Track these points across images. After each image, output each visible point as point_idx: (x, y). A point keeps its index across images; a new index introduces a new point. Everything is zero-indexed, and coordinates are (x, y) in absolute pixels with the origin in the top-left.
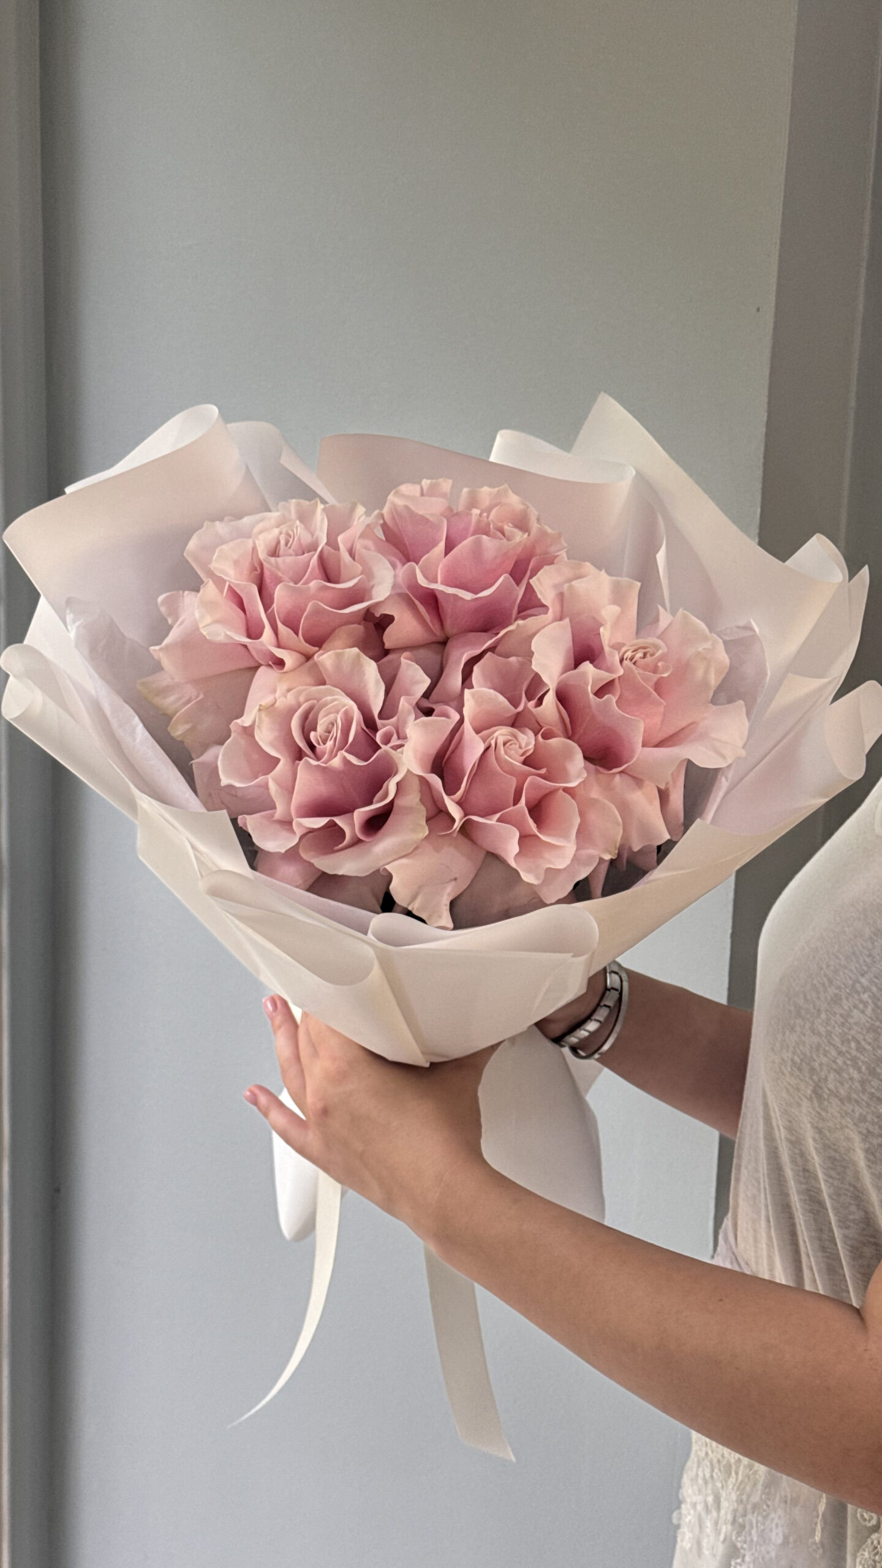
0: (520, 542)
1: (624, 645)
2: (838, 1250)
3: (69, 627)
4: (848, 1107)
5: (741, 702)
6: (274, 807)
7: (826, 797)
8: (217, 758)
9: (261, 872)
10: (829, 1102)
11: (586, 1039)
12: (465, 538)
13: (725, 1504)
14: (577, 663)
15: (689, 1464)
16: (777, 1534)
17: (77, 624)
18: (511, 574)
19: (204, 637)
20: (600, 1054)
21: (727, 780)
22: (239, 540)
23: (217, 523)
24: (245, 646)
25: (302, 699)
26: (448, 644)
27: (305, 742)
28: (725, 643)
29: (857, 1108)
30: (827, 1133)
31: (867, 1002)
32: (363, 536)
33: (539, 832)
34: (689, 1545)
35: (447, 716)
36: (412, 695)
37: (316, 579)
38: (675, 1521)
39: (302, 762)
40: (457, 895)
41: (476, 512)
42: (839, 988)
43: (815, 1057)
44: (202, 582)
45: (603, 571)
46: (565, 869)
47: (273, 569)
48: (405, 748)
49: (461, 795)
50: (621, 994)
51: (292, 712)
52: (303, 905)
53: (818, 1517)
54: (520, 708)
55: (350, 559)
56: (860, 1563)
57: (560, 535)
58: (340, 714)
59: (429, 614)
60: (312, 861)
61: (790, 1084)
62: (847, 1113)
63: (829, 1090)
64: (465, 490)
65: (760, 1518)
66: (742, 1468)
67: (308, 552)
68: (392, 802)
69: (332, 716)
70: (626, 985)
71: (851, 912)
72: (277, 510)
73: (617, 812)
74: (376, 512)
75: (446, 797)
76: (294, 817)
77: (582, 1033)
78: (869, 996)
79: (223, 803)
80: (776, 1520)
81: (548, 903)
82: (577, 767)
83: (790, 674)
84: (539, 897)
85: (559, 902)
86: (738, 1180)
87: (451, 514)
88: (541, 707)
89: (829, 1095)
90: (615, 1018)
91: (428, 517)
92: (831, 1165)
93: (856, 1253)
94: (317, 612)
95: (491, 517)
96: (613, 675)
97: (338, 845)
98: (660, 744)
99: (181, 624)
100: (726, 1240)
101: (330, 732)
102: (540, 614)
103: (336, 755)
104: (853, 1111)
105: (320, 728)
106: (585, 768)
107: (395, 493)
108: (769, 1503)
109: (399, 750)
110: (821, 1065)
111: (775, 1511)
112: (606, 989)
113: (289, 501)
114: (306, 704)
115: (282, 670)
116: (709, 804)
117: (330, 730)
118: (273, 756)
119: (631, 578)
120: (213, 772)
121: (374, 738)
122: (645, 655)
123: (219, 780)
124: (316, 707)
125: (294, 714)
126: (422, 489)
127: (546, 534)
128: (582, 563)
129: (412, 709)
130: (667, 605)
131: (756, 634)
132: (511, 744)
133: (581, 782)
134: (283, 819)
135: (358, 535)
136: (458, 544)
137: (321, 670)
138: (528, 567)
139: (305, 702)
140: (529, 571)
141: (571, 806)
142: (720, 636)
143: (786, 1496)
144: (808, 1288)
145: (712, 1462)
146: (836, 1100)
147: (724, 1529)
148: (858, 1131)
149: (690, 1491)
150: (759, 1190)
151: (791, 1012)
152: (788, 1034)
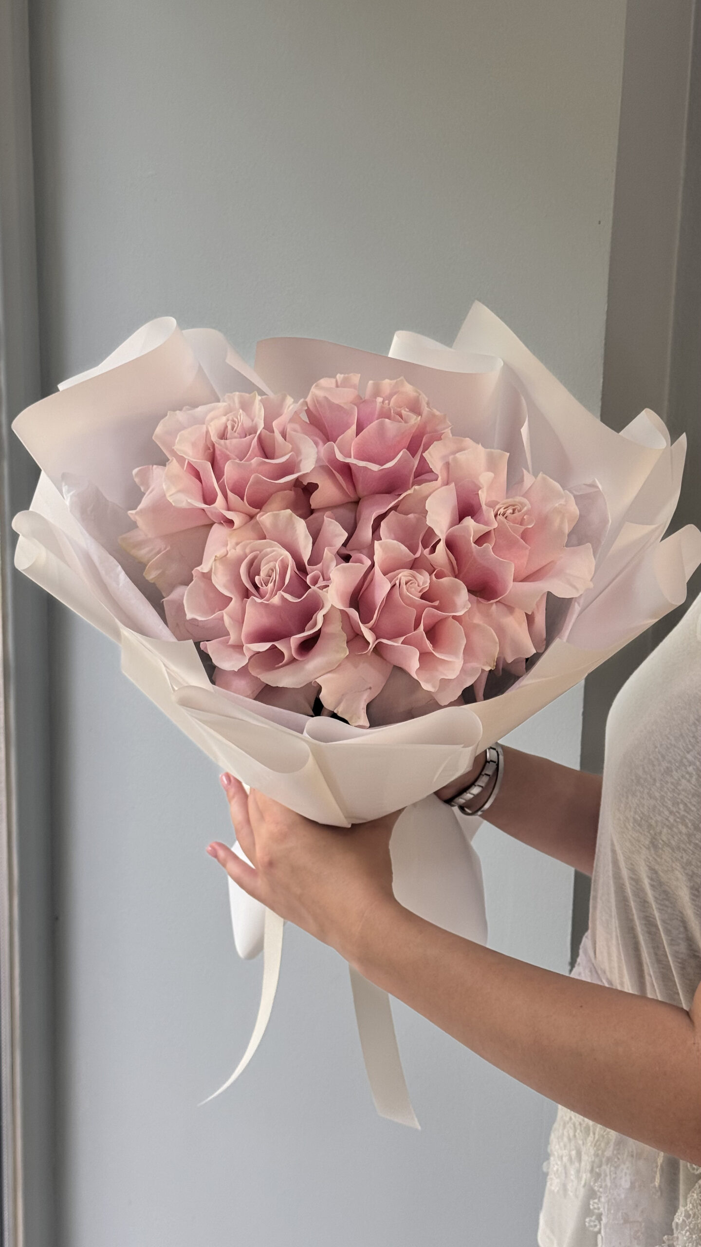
0: (415, 423)
1: (498, 503)
3: (65, 497)
4: (678, 854)
5: (589, 545)
6: (228, 634)
7: (656, 618)
8: (182, 597)
9: (219, 686)
10: (662, 850)
11: (471, 800)
12: (372, 422)
13: (585, 1157)
14: (461, 518)
16: (626, 1181)
17: (71, 493)
18: (408, 449)
19: (170, 503)
21: (579, 604)
22: (195, 426)
23: (178, 412)
24: (203, 510)
25: (247, 551)
26: (360, 503)
27: (250, 584)
28: (575, 497)
29: (684, 855)
30: (661, 874)
31: (692, 774)
32: (292, 420)
33: (434, 650)
34: (557, 1188)
35: (361, 562)
36: (335, 546)
37: (256, 456)
39: (249, 600)
40: (371, 700)
41: (380, 400)
43: (651, 815)
44: (168, 460)
45: (480, 444)
46: (455, 679)
47: (223, 449)
48: (329, 588)
49: (374, 623)
50: (498, 765)
51: (240, 561)
52: (252, 711)
53: (657, 1167)
54: (418, 555)
55: (283, 440)
56: (691, 1203)
57: (446, 416)
58: (277, 562)
59: (345, 481)
60: (259, 677)
61: (631, 836)
62: (677, 860)
63: (663, 841)
64: (371, 382)
65: (612, 1169)
67: (249, 435)
68: (320, 630)
69: (271, 564)
71: (679, 703)
72: (224, 401)
73: (494, 634)
74: (302, 400)
75: (361, 625)
76: (244, 642)
77: (468, 796)
78: (694, 769)
79: (188, 635)
80: (625, 1170)
81: (443, 705)
82: (463, 599)
83: (626, 522)
84: (434, 699)
85: (451, 704)
87: (360, 401)
88: (434, 554)
89: (663, 845)
90: (493, 785)
91: (342, 405)
94: (258, 482)
95: (391, 404)
96: (489, 527)
97: (278, 664)
98: (526, 579)
99: (151, 492)
100: (585, 953)
101: (270, 577)
102: (432, 480)
103: (276, 594)
104: (682, 857)
105: (263, 573)
106: (469, 598)
107: (316, 386)
108: (619, 1157)
109: (324, 590)
110: (656, 822)
111: (624, 1164)
113: (234, 393)
114: (252, 554)
115: (233, 527)
116: (565, 624)
117: (270, 574)
118: (226, 596)
119: (502, 450)
120: (180, 608)
121: (305, 580)
122: (514, 510)
123: (185, 615)
124: (259, 557)
125: (242, 563)
126: (337, 382)
127: (434, 416)
128: (464, 439)
129: (334, 557)
130: (530, 469)
131: (600, 490)
132: (411, 584)
133: (466, 612)
134: (234, 644)
135: (288, 420)
136: (367, 426)
137: (262, 527)
138: (422, 442)
139: (250, 553)
140: (423, 445)
141: (458, 630)
142: (570, 493)
143: (632, 1152)
144: (650, 995)
145: (574, 1125)
146: (668, 849)
147: (584, 1176)
148: (685, 873)
149: (557, 1147)
150: (611, 916)
151: (632, 781)
152: (630, 798)
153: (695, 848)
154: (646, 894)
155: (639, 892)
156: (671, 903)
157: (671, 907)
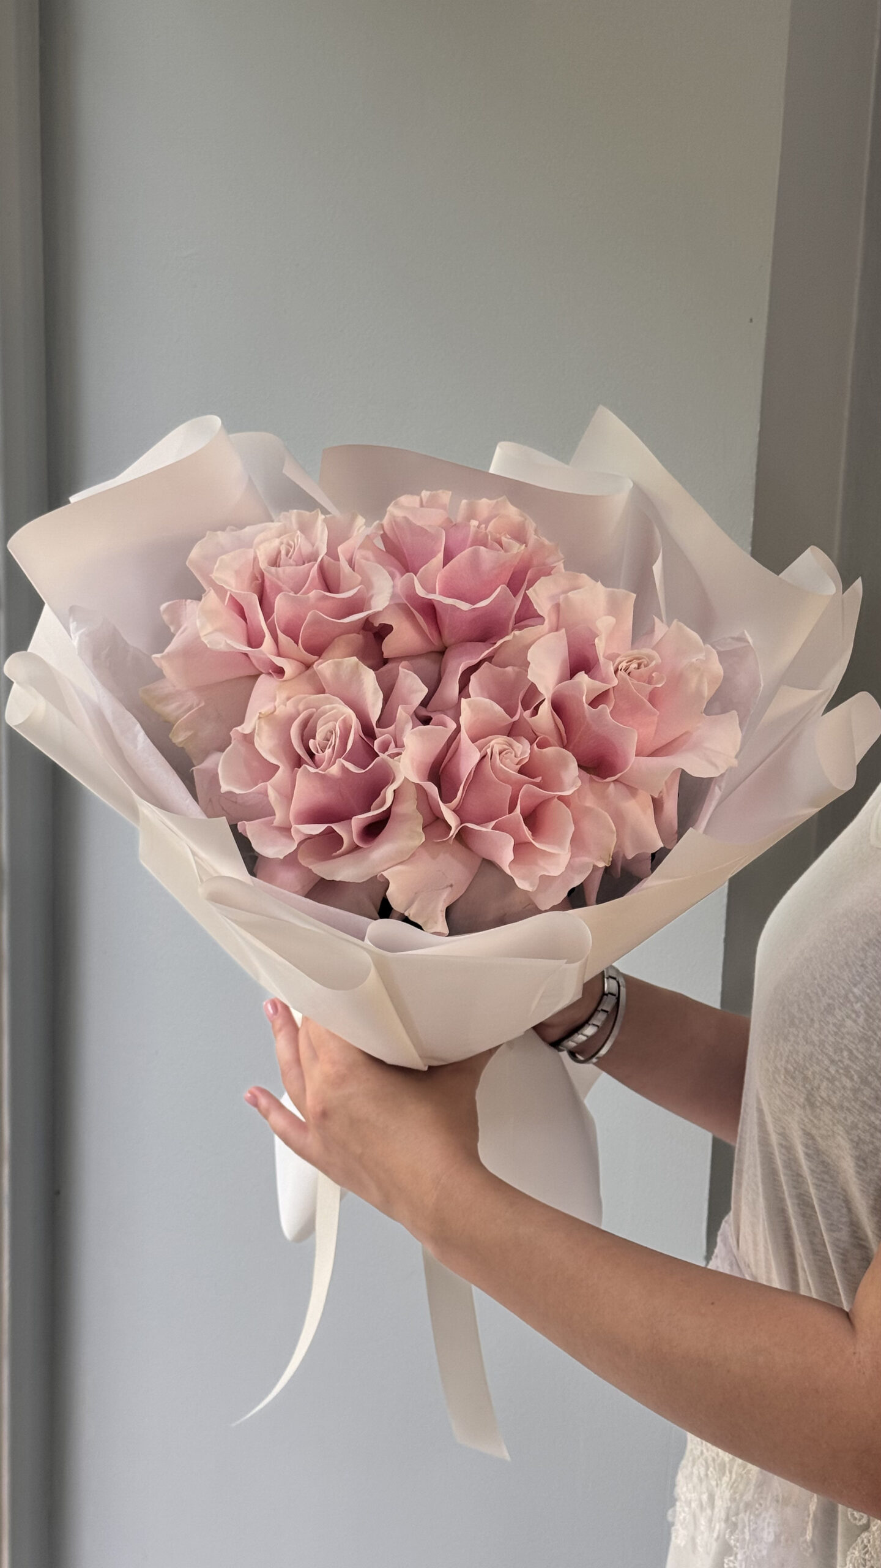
0: (518, 553)
1: (618, 655)
2: (828, 1255)
3: (73, 635)
4: (840, 1115)
5: (734, 713)
6: (275, 815)
7: (818, 807)
8: (217, 765)
9: (260, 879)
10: (822, 1110)
11: (584, 1043)
12: (463, 550)
13: (718, 1503)
14: (573, 674)
15: (684, 1462)
16: (769, 1533)
17: (80, 632)
18: (508, 585)
19: (205, 645)
20: (597, 1058)
21: (720, 788)
22: (240, 550)
23: (219, 533)
24: (246, 655)
25: (301, 707)
26: (446, 653)
27: (304, 750)
28: (719, 653)
29: (849, 1116)
31: (859, 1012)
32: (362, 547)
33: (533, 839)
34: (683, 1542)
35: (444, 725)
36: (410, 704)
37: (316, 588)
38: (670, 1519)
39: (300, 770)
40: (453, 902)
41: (474, 523)
42: (832, 998)
43: (807, 1065)
44: (204, 591)
45: (599, 582)
46: (559, 876)
47: (274, 579)
48: (403, 755)
49: (457, 803)
50: (618, 999)
51: (291, 720)
52: (302, 911)
53: (809, 1516)
54: (516, 718)
55: (350, 569)
56: (851, 1562)
57: (557, 546)
58: (338, 723)
59: (427, 624)
60: (310, 867)
61: (782, 1091)
63: (822, 1098)
64: (464, 502)
65: (752, 1517)
66: (736, 1467)
67: (308, 562)
68: (390, 808)
69: (331, 724)
70: (623, 990)
72: (279, 521)
73: (611, 821)
74: (377, 522)
75: (442, 805)
76: (292, 821)
77: (580, 1038)
78: (862, 1006)
79: (223, 810)
80: (768, 1520)
81: (543, 909)
82: (571, 776)
83: (782, 686)
84: (534, 904)
85: (554, 909)
87: (450, 526)
88: (537, 716)
89: (822, 1103)
90: (612, 1024)
91: (427, 528)
93: (844, 1258)
94: (317, 621)
95: (489, 528)
96: (608, 685)
97: (336, 852)
98: (653, 754)
99: (183, 632)
100: (725, 1242)
101: (329, 741)
102: (536, 625)
103: (334, 763)
105: (320, 735)
106: (580, 775)
107: (395, 504)
108: (762, 1502)
109: (396, 758)
110: (814, 1073)
111: (767, 1511)
112: (604, 994)
113: (290, 511)
114: (305, 712)
115: (282, 678)
116: (702, 813)
117: (329, 738)
118: (272, 764)
119: (627, 589)
120: (214, 780)
121: (372, 746)
122: (639, 665)
123: (220, 787)
124: (315, 716)
125: (293, 722)
126: (421, 500)
127: (542, 545)
128: (579, 574)
129: (410, 717)
130: (663, 616)
131: (750, 646)
132: (506, 754)
133: (576, 791)
134: (281, 826)
135: (358, 545)
136: (456, 556)
137: (321, 678)
138: (525, 578)
139: (304, 710)
140: (526, 582)
141: (565, 814)
142: (714, 647)
143: (777, 1496)
144: (803, 1291)
145: (706, 1461)
146: (829, 1108)
147: (717, 1527)
148: (849, 1138)
149: (685, 1489)
150: (758, 1194)
151: (785, 1021)
152: (781, 1042)
153: (862, 1107)
154: (800, 1166)
155: (791, 1163)
156: (831, 1177)
157: (832, 1183)
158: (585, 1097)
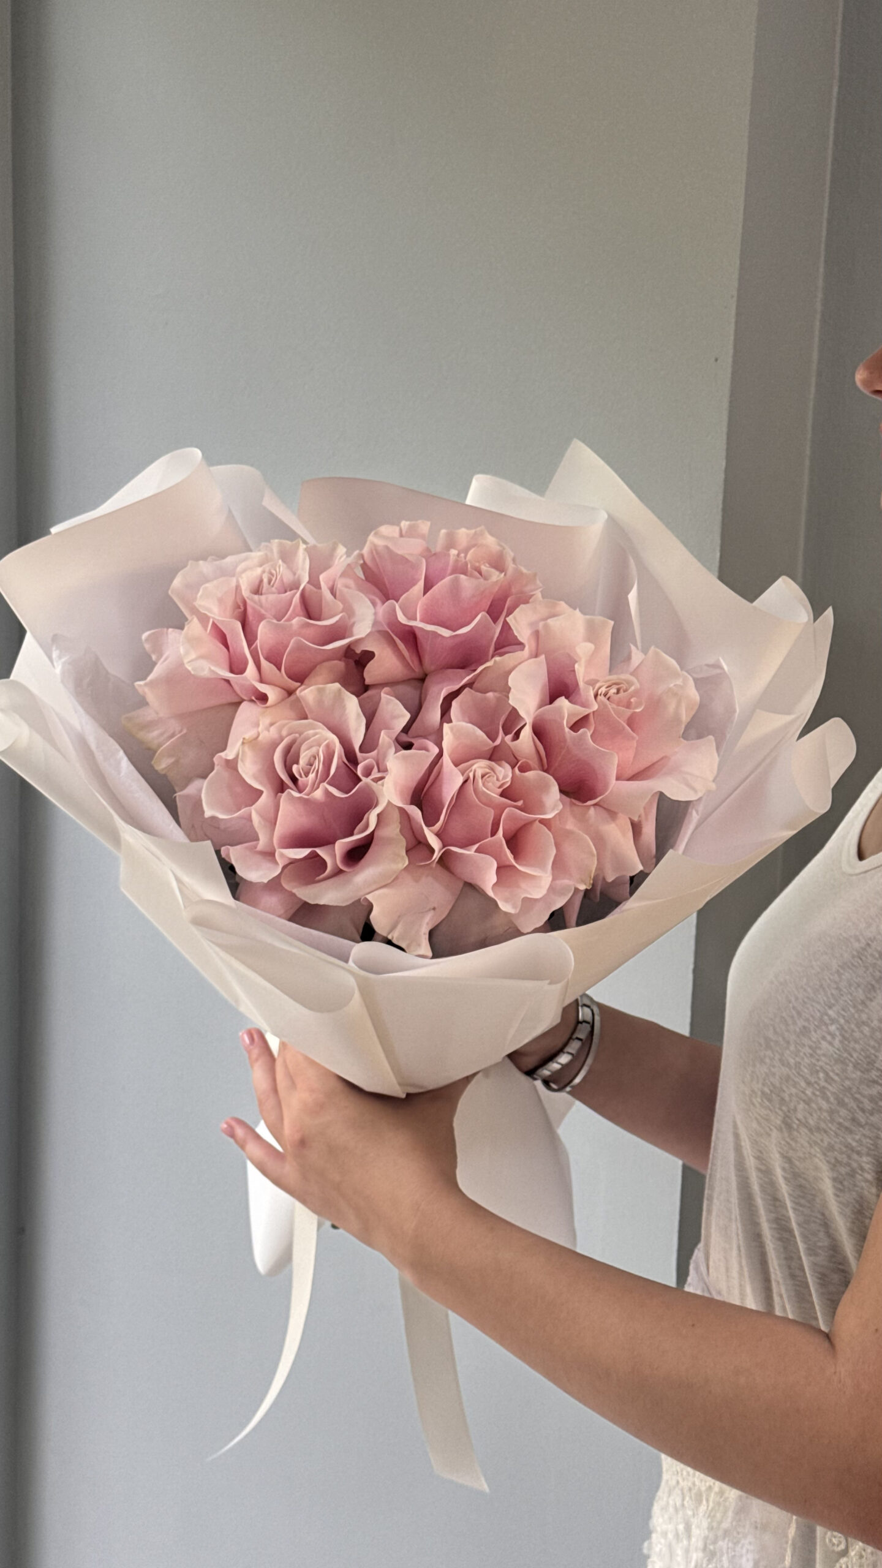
0: (497, 581)
1: (598, 681)
2: (806, 1278)
3: (55, 664)
4: (817, 1137)
5: (711, 737)
6: (257, 839)
7: (795, 829)
8: (200, 791)
9: (243, 902)
10: (798, 1132)
11: (559, 1071)
12: (444, 578)
13: (695, 1531)
14: (552, 699)
15: (660, 1493)
16: (748, 1560)
17: (63, 660)
18: (488, 612)
19: (189, 671)
21: (697, 812)
22: (221, 579)
23: (201, 562)
24: (228, 681)
25: (284, 733)
26: (427, 680)
27: (286, 774)
28: (696, 680)
29: (825, 1137)
30: (797, 1163)
32: (344, 574)
33: (516, 862)
35: (426, 749)
36: (393, 729)
37: (298, 615)
39: (284, 795)
40: (434, 925)
41: (454, 552)
42: (807, 1020)
43: (785, 1088)
44: (187, 619)
45: (578, 610)
46: (541, 898)
47: (258, 608)
48: (386, 780)
49: (440, 827)
50: (593, 1027)
51: (274, 745)
52: (286, 934)
53: (787, 1542)
54: (498, 742)
55: (332, 597)
57: (535, 575)
58: (321, 747)
59: (408, 650)
60: (295, 891)
61: (759, 1115)
62: (816, 1143)
63: (798, 1120)
64: (443, 531)
66: (712, 1495)
67: (291, 590)
68: (373, 833)
69: (314, 750)
70: (597, 1018)
71: (819, 947)
72: (259, 550)
73: (591, 844)
74: (357, 552)
75: (426, 831)
76: (276, 846)
77: (555, 1066)
78: (837, 1028)
79: (206, 835)
80: (747, 1546)
81: (525, 932)
82: (552, 800)
83: (758, 710)
84: (515, 926)
85: (536, 930)
86: (709, 1212)
87: (429, 555)
88: (519, 741)
89: (798, 1126)
90: (587, 1050)
91: (407, 557)
92: (801, 1194)
93: (823, 1279)
94: (300, 648)
95: (469, 557)
96: (587, 709)
97: (319, 876)
98: (632, 778)
99: (165, 660)
100: (697, 1269)
101: (311, 765)
102: (517, 651)
103: (318, 788)
104: (822, 1141)
105: (303, 761)
106: (561, 800)
107: (375, 534)
108: (740, 1530)
109: (380, 782)
110: (791, 1095)
111: (746, 1538)
112: (578, 1022)
113: (272, 541)
114: (288, 738)
115: (266, 704)
116: (680, 836)
118: (256, 789)
119: (604, 616)
120: (197, 805)
121: (355, 771)
122: (618, 690)
123: (203, 812)
124: (298, 741)
125: (276, 747)
126: (401, 530)
127: (522, 574)
128: (557, 603)
129: (392, 742)
130: (639, 644)
131: (725, 672)
132: (489, 777)
133: (557, 814)
134: (265, 850)
135: (339, 575)
136: (437, 583)
137: (304, 705)
138: (505, 605)
139: (287, 736)
140: (505, 611)
141: (548, 836)
142: (689, 674)
143: (757, 1520)
144: (778, 1313)
145: (682, 1490)
146: (806, 1131)
147: (695, 1556)
148: (826, 1160)
149: (660, 1520)
150: (730, 1220)
151: (760, 1045)
152: (758, 1065)
153: (838, 1129)
156: (809, 1202)
157: (809, 1207)
158: (558, 1126)
